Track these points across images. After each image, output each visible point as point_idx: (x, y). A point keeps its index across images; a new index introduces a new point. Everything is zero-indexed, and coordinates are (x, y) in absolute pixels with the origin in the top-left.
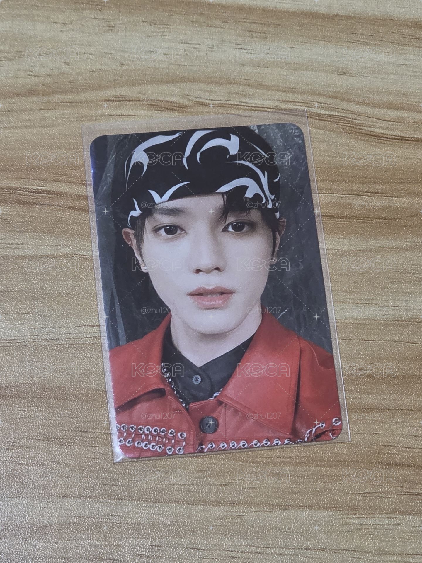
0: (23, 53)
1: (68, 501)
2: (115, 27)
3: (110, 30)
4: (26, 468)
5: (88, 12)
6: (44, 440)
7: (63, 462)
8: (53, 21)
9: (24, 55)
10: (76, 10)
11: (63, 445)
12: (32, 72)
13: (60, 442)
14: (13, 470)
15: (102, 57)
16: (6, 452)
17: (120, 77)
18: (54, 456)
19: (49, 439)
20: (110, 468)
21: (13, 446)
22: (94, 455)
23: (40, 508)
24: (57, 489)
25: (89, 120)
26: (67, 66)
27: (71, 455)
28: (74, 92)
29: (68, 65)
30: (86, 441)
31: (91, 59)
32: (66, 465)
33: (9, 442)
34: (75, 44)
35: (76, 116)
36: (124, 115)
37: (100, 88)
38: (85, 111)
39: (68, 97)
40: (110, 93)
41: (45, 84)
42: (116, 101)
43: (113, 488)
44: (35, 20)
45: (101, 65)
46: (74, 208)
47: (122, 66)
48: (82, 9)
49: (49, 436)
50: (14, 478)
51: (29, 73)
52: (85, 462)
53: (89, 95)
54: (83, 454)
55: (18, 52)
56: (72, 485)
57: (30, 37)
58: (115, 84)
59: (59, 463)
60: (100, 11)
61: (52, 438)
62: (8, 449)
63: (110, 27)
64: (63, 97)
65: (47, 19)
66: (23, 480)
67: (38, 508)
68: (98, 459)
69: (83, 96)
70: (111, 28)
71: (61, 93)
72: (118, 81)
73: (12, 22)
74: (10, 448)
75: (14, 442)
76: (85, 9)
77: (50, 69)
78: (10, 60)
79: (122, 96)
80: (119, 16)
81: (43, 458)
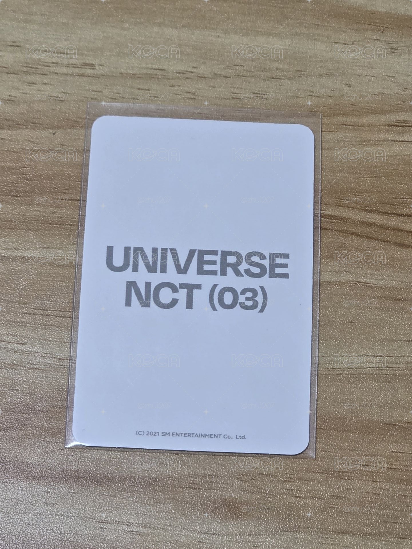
0: (303, 73)
1: (347, 538)
2: (398, 49)
3: (392, 52)
4: (304, 502)
5: (370, 33)
6: (323, 473)
7: (342, 497)
8: (333, 41)
9: (304, 75)
10: (357, 30)
11: (343, 479)
12: (312, 92)
13: (340, 475)
14: (291, 503)
15: (385, 80)
16: (283, 483)
17: (404, 102)
18: (333, 490)
19: (328, 472)
20: (391, 504)
21: (291, 478)
22: (375, 491)
23: (318, 544)
24: (336, 524)
25: (372, 145)
26: (348, 88)
27: (351, 490)
28: (356, 115)
29: (350, 86)
30: (366, 476)
31: (373, 82)
32: (345, 500)
33: (286, 474)
34: (357, 66)
35: (359, 139)
36: (407, 141)
37: (383, 112)
38: (367, 135)
39: (351, 120)
40: (393, 118)
41: (326, 105)
42: (399, 126)
43: (394, 525)
44: (315, 40)
45: (384, 88)
46: (357, 235)
47: (406, 90)
48: (363, 29)
49: (328, 469)
50: (291, 512)
51: (309, 94)
52: (365, 497)
53: (371, 119)
54: (363, 489)
55: (298, 71)
56: (351, 521)
57: (310, 57)
58: (398, 109)
59: (339, 497)
60: (382, 32)
61: (331, 471)
62: (285, 481)
63: (392, 49)
64: (345, 119)
65: (328, 38)
66: (300, 514)
67: (316, 543)
68: (379, 494)
69: (366, 120)
70: (394, 50)
71: (344, 115)
72: (401, 106)
73: (292, 40)
74: (287, 480)
75: (292, 474)
76: (367, 30)
77: (331, 90)
78: (290, 79)
79: (405, 121)
80: (402, 38)
81: (321, 491)
